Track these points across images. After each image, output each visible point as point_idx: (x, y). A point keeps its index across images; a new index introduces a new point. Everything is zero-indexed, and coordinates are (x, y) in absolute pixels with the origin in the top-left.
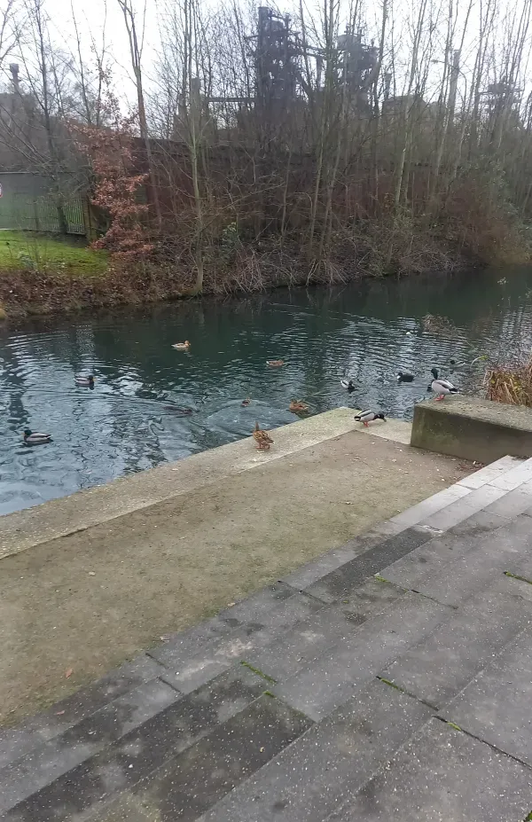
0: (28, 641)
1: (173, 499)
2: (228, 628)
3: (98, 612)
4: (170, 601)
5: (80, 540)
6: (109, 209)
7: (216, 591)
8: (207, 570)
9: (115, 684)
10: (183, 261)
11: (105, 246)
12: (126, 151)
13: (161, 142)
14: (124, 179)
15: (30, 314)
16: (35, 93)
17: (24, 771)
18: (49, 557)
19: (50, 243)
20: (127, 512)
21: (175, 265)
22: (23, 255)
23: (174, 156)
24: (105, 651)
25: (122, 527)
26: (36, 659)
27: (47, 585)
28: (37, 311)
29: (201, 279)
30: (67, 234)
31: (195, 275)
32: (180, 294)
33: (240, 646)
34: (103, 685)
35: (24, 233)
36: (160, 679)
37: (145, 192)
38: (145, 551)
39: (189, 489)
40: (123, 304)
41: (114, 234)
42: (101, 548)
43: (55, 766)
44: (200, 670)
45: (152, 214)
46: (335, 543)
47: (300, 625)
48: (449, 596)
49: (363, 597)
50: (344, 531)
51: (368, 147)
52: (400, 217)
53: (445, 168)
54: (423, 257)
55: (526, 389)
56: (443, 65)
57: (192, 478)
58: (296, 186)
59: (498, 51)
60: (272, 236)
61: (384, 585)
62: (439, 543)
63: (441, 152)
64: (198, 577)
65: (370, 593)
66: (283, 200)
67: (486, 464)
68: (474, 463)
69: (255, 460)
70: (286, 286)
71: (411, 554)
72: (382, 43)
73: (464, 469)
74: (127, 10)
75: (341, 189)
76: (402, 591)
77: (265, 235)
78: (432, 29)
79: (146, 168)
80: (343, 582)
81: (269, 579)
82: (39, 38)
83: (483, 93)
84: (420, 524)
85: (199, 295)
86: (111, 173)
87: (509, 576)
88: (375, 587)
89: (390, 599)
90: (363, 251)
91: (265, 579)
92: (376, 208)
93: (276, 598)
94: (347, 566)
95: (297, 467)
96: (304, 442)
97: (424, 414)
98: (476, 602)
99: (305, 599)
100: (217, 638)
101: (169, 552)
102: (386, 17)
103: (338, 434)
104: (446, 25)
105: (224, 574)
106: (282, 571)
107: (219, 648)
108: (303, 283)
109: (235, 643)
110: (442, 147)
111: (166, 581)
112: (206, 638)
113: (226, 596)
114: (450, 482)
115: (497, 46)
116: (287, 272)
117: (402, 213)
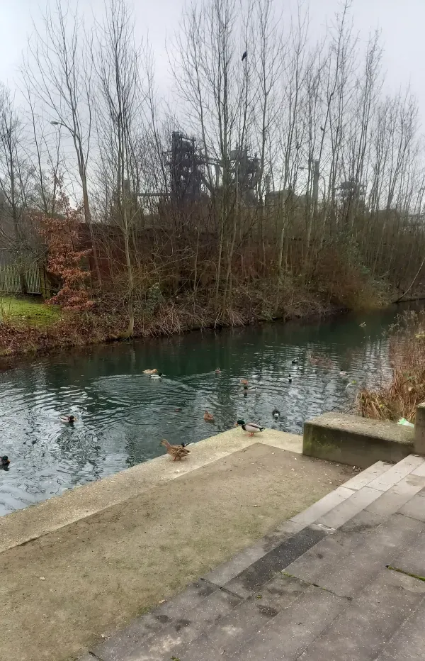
1: (112, 508)
2: (160, 624)
3: (47, 614)
4: (110, 601)
5: (33, 548)
6: (61, 275)
7: (148, 590)
8: (141, 571)
10: (118, 312)
11: (57, 302)
12: (74, 233)
13: (100, 225)
14: (73, 253)
16: (5, 192)
18: (6, 565)
19: (13, 301)
20: (73, 521)
21: (112, 315)
23: (111, 236)
24: (53, 651)
25: (69, 534)
27: (3, 591)
28: (2, 353)
29: (132, 325)
30: (26, 293)
31: (128, 322)
32: (116, 337)
33: (170, 642)
37: (89, 263)
38: (88, 555)
39: (125, 498)
40: (70, 347)
41: (64, 293)
42: (50, 555)
45: (94, 278)
46: (247, 542)
47: (221, 620)
48: (345, 588)
49: (273, 591)
50: (254, 530)
51: (256, 227)
52: (282, 276)
53: (314, 241)
54: (301, 305)
55: (388, 406)
56: (308, 171)
57: (127, 489)
58: (204, 256)
59: (346, 161)
60: (186, 292)
61: (290, 579)
62: (331, 540)
63: (310, 230)
64: (132, 578)
65: (279, 588)
66: (194, 266)
67: (363, 468)
68: (354, 467)
69: (179, 471)
70: (199, 329)
71: (310, 551)
72: (263, 156)
73: (346, 473)
74: (76, 136)
75: (237, 257)
76: (305, 585)
77: (181, 292)
78: (298, 147)
79: (90, 245)
80: (256, 577)
81: (194, 576)
82: (9, 155)
83: (337, 189)
84: (315, 523)
85: (131, 338)
86: (62, 249)
87: (391, 569)
88: (282, 582)
89: (296, 593)
90: (256, 301)
91: (190, 577)
92: (264, 270)
93: (200, 594)
94: (259, 562)
95: (212, 476)
96: (218, 454)
97: (312, 429)
98: (366, 594)
99: (225, 595)
100: (151, 635)
101: (108, 556)
102: (264, 139)
103: (244, 446)
104: (308, 144)
105: (155, 574)
106: (204, 569)
107: (152, 644)
108: (211, 326)
109: (166, 639)
110: (310, 227)
111: (105, 583)
112: (140, 635)
113: (157, 594)
114: (336, 484)
115: (345, 158)
116: (199, 318)
117: (284, 274)
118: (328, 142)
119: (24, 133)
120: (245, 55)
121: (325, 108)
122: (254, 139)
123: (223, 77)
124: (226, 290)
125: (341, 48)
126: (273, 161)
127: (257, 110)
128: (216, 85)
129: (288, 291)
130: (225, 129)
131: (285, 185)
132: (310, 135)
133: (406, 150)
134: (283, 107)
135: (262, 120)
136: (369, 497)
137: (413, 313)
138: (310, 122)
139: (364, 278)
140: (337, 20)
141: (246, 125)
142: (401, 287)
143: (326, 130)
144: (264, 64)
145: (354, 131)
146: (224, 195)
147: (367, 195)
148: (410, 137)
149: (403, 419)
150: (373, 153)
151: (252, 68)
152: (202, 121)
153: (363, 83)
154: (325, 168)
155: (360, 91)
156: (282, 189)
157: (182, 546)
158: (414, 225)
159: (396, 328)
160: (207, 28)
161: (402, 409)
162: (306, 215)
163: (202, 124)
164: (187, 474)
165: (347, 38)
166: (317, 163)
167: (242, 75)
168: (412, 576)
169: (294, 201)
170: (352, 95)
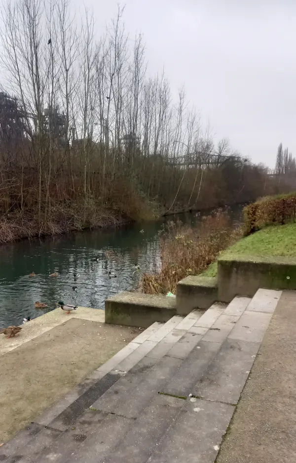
46: (66, 390)
47: (46, 450)
48: (131, 412)
49: (84, 423)
50: (71, 381)
51: (66, 163)
52: (87, 199)
53: (108, 174)
54: (102, 219)
55: (161, 285)
56: (100, 126)
58: (27, 184)
59: (126, 121)
60: (16, 211)
61: (95, 412)
62: (124, 380)
63: (104, 167)
65: (88, 420)
66: (20, 192)
67: (145, 328)
68: (139, 328)
69: (13, 345)
70: (27, 238)
71: (110, 390)
72: (68, 114)
73: (135, 332)
75: (53, 186)
76: (106, 414)
77: (12, 211)
78: (92, 109)
80: (72, 415)
81: (27, 421)
83: (122, 139)
84: (113, 370)
87: (161, 394)
88: (90, 415)
89: (99, 421)
90: (69, 217)
91: (23, 423)
92: (74, 195)
93: (30, 435)
94: (73, 404)
95: (39, 346)
96: (43, 329)
97: (110, 305)
98: (146, 413)
99: (49, 432)
102: (68, 102)
103: (63, 321)
104: (99, 108)
106: (35, 415)
108: (37, 235)
110: (105, 165)
114: (128, 341)
115: (124, 118)
116: (26, 230)
117: (88, 197)
118: (112, 106)
120: (50, 42)
121: (109, 84)
122: (61, 100)
123: (34, 56)
124: (46, 209)
125: (117, 44)
126: (75, 118)
127: (61, 80)
128: (30, 60)
129: (92, 209)
130: (39, 93)
131: (85, 135)
132: (100, 101)
133: (164, 115)
134: (80, 80)
135: (65, 89)
136: (149, 347)
137: (172, 222)
138: (100, 93)
139: (143, 199)
140: (114, 24)
141: (54, 91)
142: (167, 205)
143: (111, 98)
144: (64, 50)
145: (129, 101)
146: (41, 140)
147: (141, 144)
148: (166, 107)
149: (170, 292)
150: (143, 117)
151: (55, 52)
152: (20, 86)
153: (133, 69)
154: (112, 125)
155: (132, 74)
156: (83, 138)
157: (17, 400)
158: (172, 165)
159: (163, 233)
160: (20, 20)
161: (169, 286)
162: (102, 156)
163: (21, 88)
164: (20, 347)
165: (120, 37)
166: (107, 121)
167: (48, 57)
168: (174, 396)
169: (92, 146)
170: (127, 76)
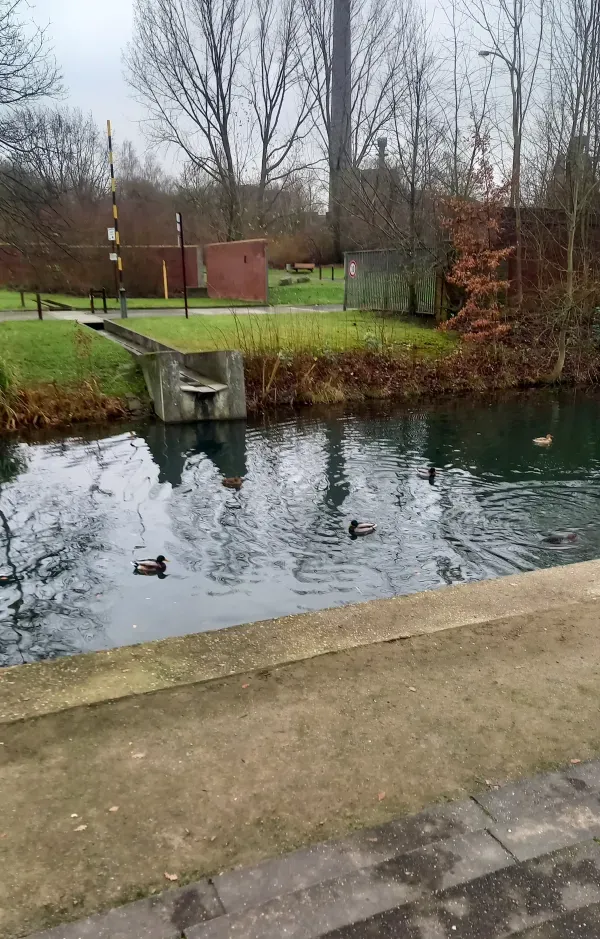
0: (342, 750)
1: (510, 619)
2: (573, 790)
3: (417, 733)
4: (500, 740)
5: (402, 648)
6: (466, 286)
7: (555, 740)
8: (547, 712)
9: (433, 823)
10: (541, 343)
11: (455, 327)
12: (493, 223)
13: (532, 210)
14: (487, 253)
15: (368, 397)
16: (403, 167)
17: (336, 895)
18: (368, 661)
19: (396, 323)
20: (456, 625)
21: (532, 348)
22: (369, 337)
23: (548, 226)
24: (421, 781)
25: (449, 642)
26: (347, 771)
27: (364, 692)
28: (376, 395)
29: (561, 363)
30: (415, 313)
31: (555, 360)
32: (533, 381)
33: (590, 817)
34: (421, 821)
35: (374, 314)
36: (489, 832)
37: (509, 268)
38: (473, 674)
39: (530, 610)
40: (465, 392)
41: (467, 314)
42: (423, 662)
43: (368, 899)
44: (538, 835)
45: (512, 292)
57: (534, 598)
64: (534, 719)
74: (515, 70)
79: (513, 241)
82: (416, 110)
85: (556, 383)
86: (473, 247)
100: (558, 800)
101: (500, 681)
105: (569, 721)
107: (562, 813)
109: (583, 812)
111: (495, 715)
112: (543, 796)
113: (569, 749)
119: (440, 75)
